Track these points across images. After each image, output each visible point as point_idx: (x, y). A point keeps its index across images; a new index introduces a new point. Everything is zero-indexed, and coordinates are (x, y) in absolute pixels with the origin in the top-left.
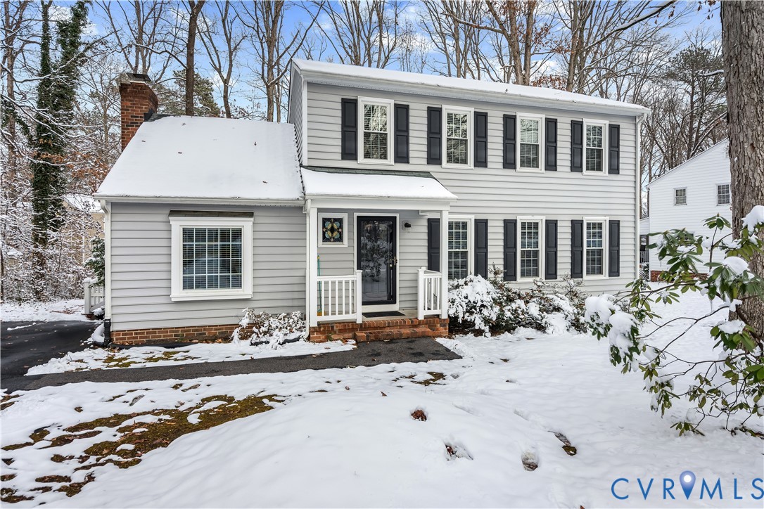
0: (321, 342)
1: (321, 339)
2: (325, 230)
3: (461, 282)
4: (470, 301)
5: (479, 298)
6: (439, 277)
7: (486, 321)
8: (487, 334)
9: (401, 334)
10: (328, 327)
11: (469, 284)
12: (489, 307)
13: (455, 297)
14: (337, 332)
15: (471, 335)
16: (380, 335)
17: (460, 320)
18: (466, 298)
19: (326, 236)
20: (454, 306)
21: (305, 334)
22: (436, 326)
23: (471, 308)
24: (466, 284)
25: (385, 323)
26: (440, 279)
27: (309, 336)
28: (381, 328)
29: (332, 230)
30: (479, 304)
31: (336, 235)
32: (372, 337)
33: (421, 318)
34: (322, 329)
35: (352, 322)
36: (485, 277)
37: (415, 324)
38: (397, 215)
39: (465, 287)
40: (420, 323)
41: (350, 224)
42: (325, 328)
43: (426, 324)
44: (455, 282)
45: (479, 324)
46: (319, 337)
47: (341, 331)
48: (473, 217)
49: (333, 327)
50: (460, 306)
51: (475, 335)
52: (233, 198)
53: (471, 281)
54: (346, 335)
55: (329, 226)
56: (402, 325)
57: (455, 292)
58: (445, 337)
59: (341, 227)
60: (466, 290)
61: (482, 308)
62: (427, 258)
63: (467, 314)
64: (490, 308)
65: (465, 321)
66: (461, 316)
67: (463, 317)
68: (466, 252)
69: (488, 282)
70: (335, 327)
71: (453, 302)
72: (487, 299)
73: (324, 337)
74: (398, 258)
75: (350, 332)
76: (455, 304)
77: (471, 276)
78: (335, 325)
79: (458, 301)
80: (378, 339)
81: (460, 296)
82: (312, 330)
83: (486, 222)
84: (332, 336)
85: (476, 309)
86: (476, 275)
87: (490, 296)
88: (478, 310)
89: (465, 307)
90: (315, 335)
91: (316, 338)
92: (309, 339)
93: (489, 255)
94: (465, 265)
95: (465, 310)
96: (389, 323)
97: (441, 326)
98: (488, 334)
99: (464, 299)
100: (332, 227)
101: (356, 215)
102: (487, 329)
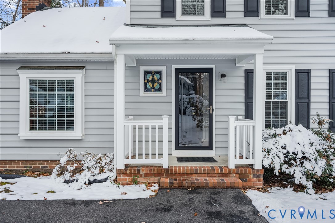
0: (127, 184)
1: (127, 182)
2: (146, 81)
3: (279, 131)
4: (288, 152)
5: (299, 149)
6: (252, 125)
7: (309, 176)
8: (309, 191)
9: (207, 184)
10: (134, 170)
11: (288, 133)
12: (313, 160)
13: (271, 146)
14: (143, 176)
15: (289, 190)
16: (184, 182)
17: (276, 172)
18: (284, 148)
19: (148, 86)
20: (270, 157)
21: (113, 175)
22: (248, 176)
23: (290, 160)
24: (284, 133)
25: (192, 170)
26: (254, 127)
27: (116, 178)
28: (188, 175)
29: (153, 81)
30: (300, 155)
31: (156, 85)
32: (175, 184)
33: (232, 166)
34: (128, 172)
35: (160, 167)
36: (308, 127)
37: (225, 173)
38: (214, 67)
39: (283, 136)
40: (230, 172)
41: (169, 75)
42: (131, 170)
43: (238, 174)
44: (272, 131)
45: (299, 178)
46: (126, 180)
47: (147, 175)
48: (293, 68)
49: (138, 170)
50: (276, 157)
51: (294, 190)
52: (64, 53)
53: (290, 130)
54: (153, 179)
55: (150, 77)
56: (210, 173)
57: (272, 141)
58: (258, 189)
59: (161, 78)
60: (283, 140)
61: (304, 160)
62: (244, 107)
63: (286, 166)
64: (314, 162)
65: (282, 173)
66: (277, 167)
67: (281, 169)
68: (286, 102)
69: (311, 133)
70: (141, 171)
71: (269, 151)
72: (310, 151)
73: (130, 180)
74: (214, 107)
75: (156, 177)
76: (271, 153)
77: (291, 126)
78: (141, 169)
79: (274, 151)
80: (181, 187)
81: (276, 145)
82: (120, 172)
83: (308, 72)
84: (139, 180)
85: (295, 161)
86: (296, 124)
87: (313, 148)
88: (298, 163)
89: (282, 158)
90: (122, 177)
91: (123, 180)
92: (116, 180)
93: (312, 106)
94: (284, 116)
95: (282, 162)
96: (196, 170)
97: (254, 176)
98: (312, 191)
99: (281, 149)
100: (153, 79)
101: (174, 67)
102: (310, 184)
